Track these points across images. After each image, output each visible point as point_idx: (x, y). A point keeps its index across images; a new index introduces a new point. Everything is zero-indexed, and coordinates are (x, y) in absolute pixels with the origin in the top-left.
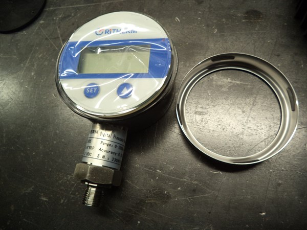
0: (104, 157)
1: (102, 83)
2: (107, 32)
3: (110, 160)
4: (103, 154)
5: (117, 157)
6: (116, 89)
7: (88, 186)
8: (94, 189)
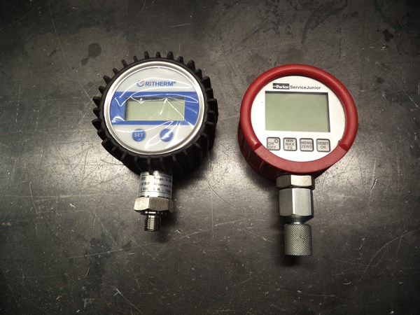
0: (159, 189)
1: (148, 129)
2: (148, 84)
3: (164, 191)
4: (158, 187)
5: (168, 188)
6: (158, 134)
7: (148, 214)
8: (153, 217)
